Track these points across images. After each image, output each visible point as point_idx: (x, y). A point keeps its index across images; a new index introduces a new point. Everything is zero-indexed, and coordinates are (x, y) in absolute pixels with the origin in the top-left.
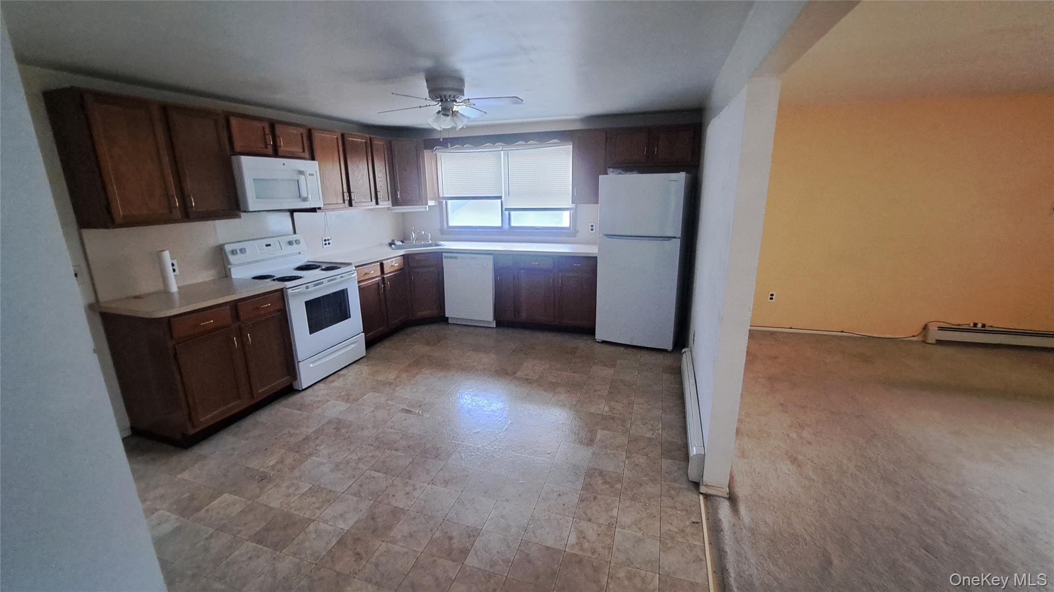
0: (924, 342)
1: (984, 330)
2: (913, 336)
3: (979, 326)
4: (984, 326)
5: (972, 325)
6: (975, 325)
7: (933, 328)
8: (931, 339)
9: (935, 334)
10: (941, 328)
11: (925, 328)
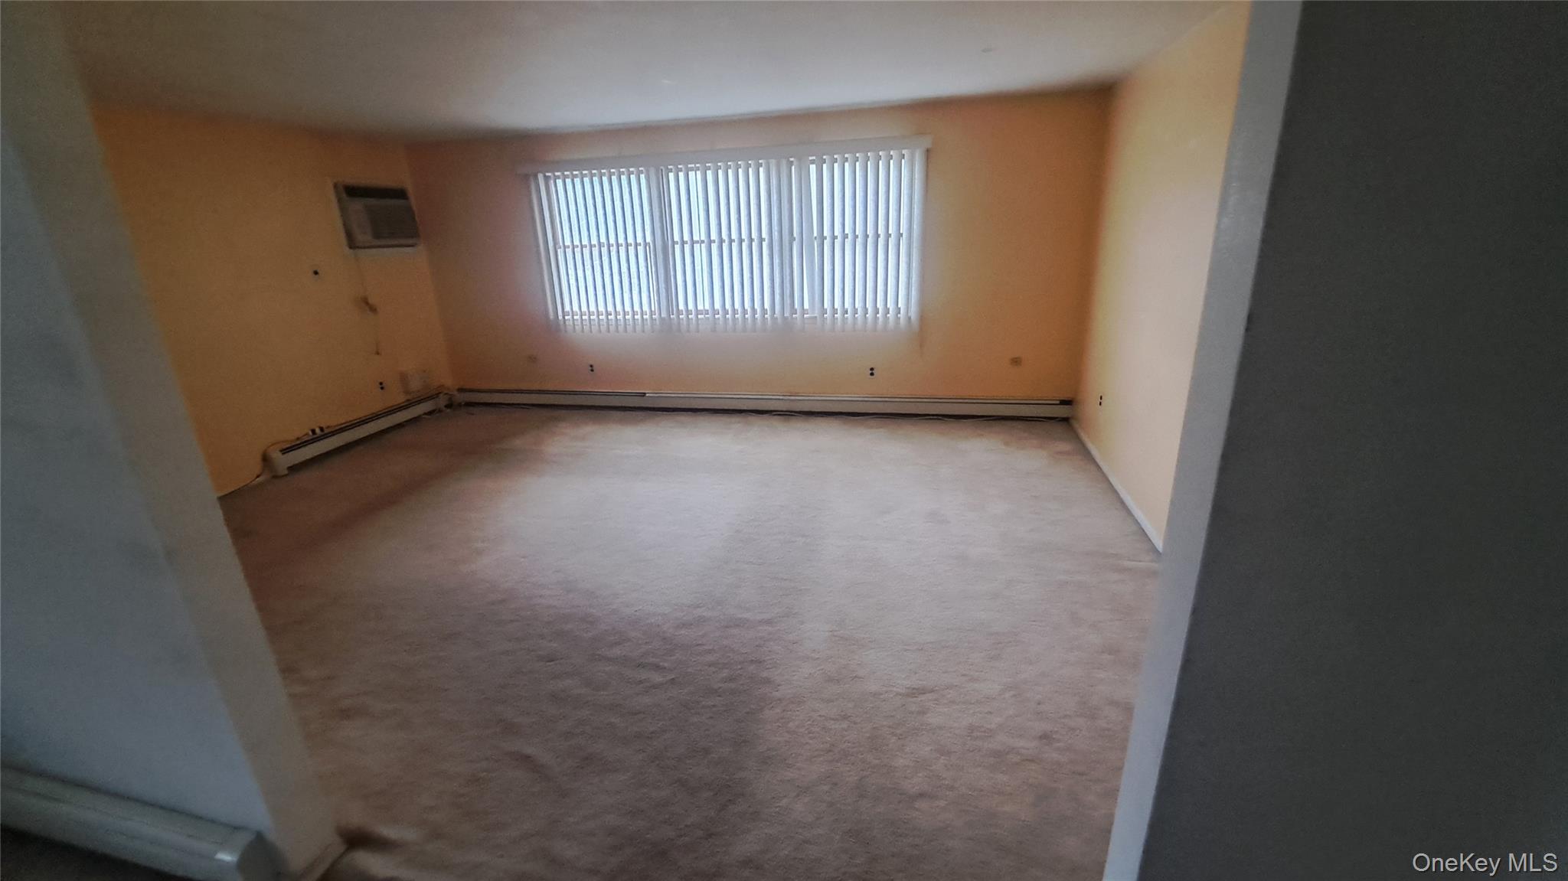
0: (275, 477)
1: (326, 434)
2: (258, 477)
3: (318, 431)
4: (322, 429)
5: (310, 433)
6: (313, 431)
7: (276, 455)
8: (282, 470)
9: (283, 462)
10: (285, 451)
11: (266, 459)
